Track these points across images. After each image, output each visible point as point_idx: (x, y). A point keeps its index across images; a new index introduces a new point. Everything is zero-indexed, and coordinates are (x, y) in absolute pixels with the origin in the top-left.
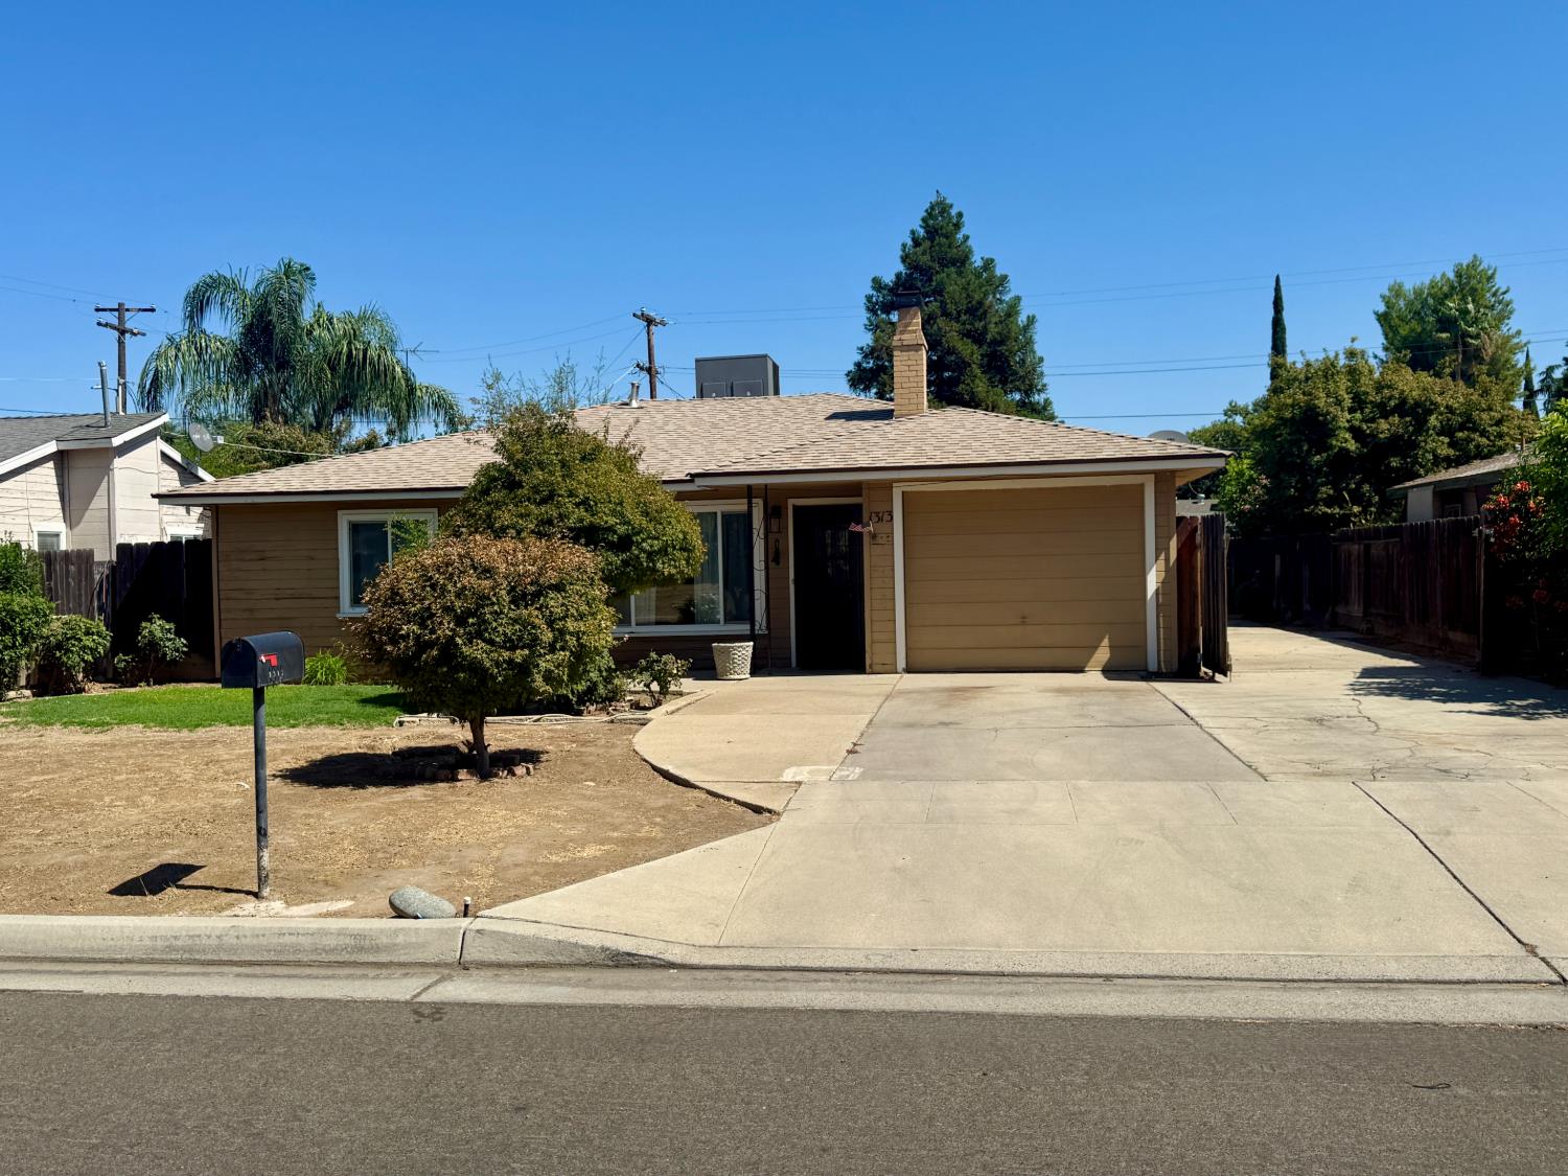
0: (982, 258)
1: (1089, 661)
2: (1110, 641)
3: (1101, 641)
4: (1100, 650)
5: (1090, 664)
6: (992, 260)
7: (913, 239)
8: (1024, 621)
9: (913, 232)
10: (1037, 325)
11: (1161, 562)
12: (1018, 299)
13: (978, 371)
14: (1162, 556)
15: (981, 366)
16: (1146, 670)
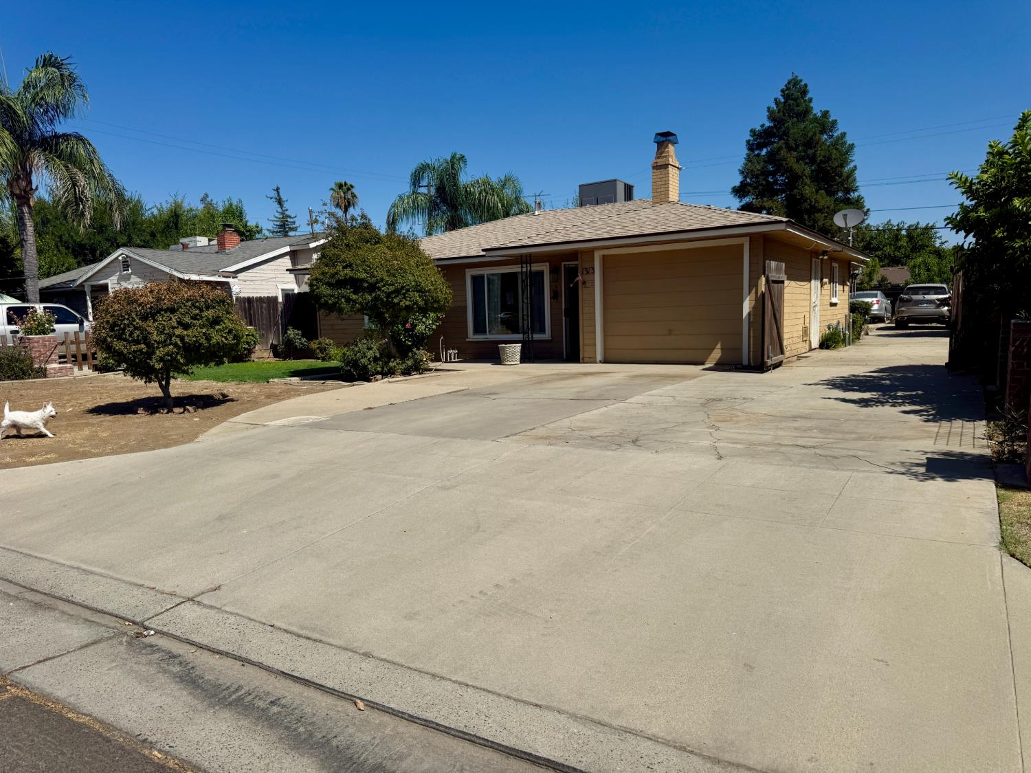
0: (821, 111)
2: (721, 346)
3: (716, 345)
4: (715, 351)
5: (709, 359)
6: (828, 112)
7: (776, 104)
8: (670, 332)
9: (776, 100)
11: (753, 294)
12: (844, 134)
13: (808, 181)
14: (754, 291)
15: (811, 178)
16: (742, 364)
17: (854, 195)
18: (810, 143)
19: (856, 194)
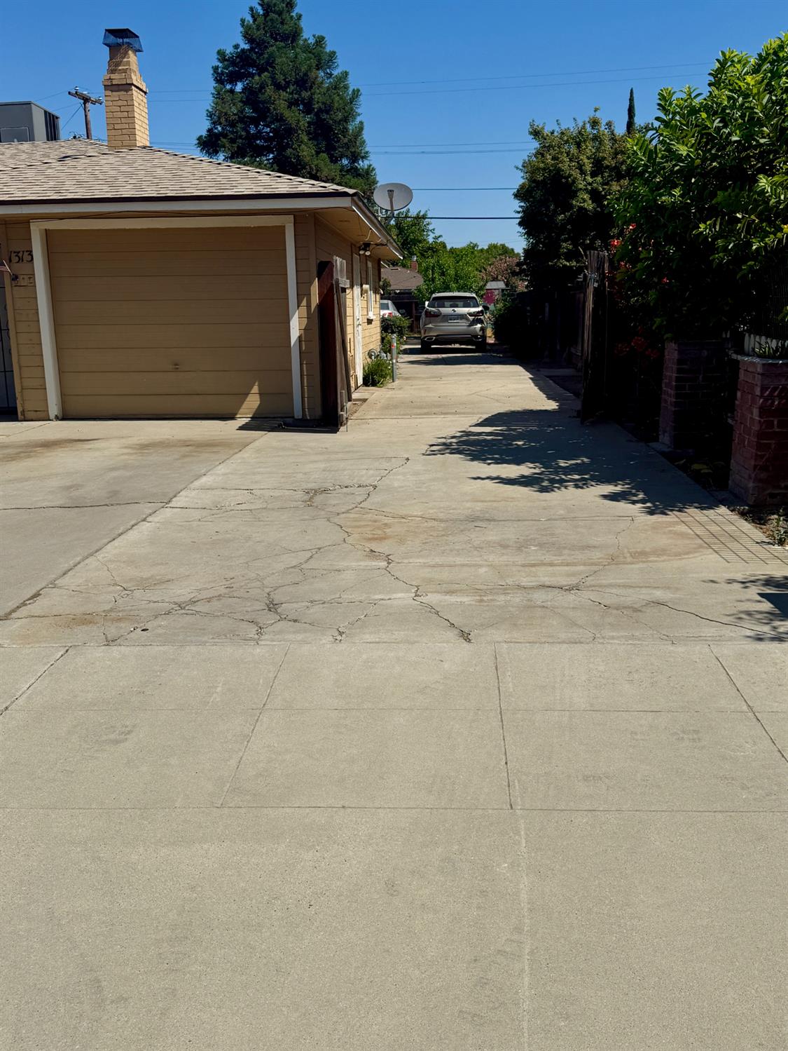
0: (314, 36)
1: (240, 408)
2: (260, 388)
3: (252, 387)
4: (250, 398)
6: (323, 38)
7: (253, 16)
8: (176, 367)
9: (251, 9)
10: (361, 98)
11: (304, 309)
12: (346, 74)
13: (305, 138)
14: (304, 303)
15: (309, 133)
16: (293, 417)
17: (363, 164)
18: (303, 82)
19: (366, 163)
